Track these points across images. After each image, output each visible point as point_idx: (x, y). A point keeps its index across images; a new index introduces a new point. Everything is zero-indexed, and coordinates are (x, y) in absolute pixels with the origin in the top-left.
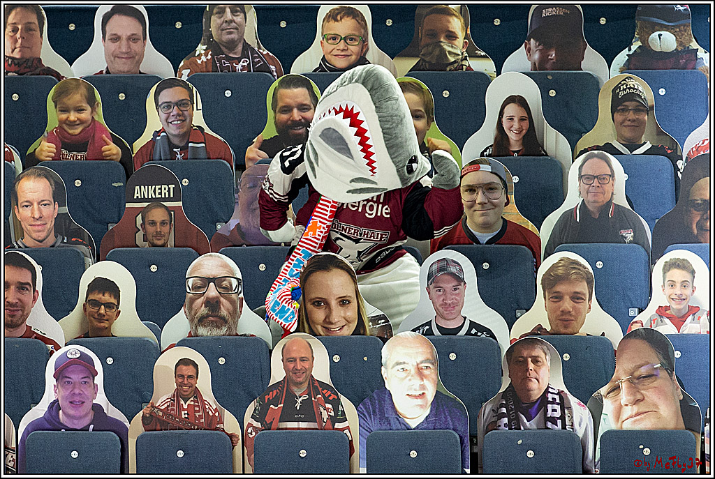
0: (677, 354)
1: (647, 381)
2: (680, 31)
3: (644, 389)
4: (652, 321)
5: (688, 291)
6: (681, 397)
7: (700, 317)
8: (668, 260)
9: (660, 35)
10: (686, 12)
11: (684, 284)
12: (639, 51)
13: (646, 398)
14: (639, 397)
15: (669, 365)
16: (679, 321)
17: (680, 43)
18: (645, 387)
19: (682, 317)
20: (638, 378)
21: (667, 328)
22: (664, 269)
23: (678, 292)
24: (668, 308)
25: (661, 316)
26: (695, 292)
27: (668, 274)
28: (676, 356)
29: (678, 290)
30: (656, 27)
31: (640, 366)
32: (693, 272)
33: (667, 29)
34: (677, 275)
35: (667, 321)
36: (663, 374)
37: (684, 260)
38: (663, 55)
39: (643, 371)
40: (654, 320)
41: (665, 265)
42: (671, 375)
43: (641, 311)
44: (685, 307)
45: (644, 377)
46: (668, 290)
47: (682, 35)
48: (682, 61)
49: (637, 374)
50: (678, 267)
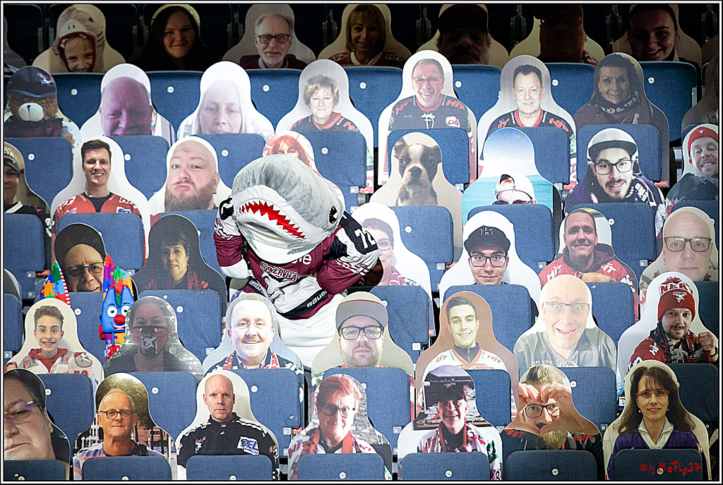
0: (48, 392)
1: (21, 417)
2: (47, 102)
3: (18, 424)
4: (25, 362)
5: (57, 336)
6: (52, 431)
7: (68, 359)
8: (39, 307)
9: (29, 107)
10: (52, 86)
11: (53, 329)
12: (10, 121)
13: (20, 432)
14: (14, 430)
15: (40, 401)
16: (49, 362)
17: (47, 114)
18: (19, 422)
19: (52, 358)
20: (14, 414)
21: (39, 369)
22: (35, 315)
23: (49, 337)
24: (38, 351)
25: (33, 358)
26: (64, 336)
27: (39, 320)
28: (47, 394)
29: (48, 335)
30: (26, 100)
31: (15, 403)
32: (62, 318)
33: (35, 100)
34: (47, 321)
35: (39, 362)
36: (36, 410)
37: (53, 307)
38: (32, 125)
39: (17, 407)
40: (27, 362)
41: (36, 312)
42: (42, 411)
43: (14, 353)
44: (54, 350)
45: (18, 413)
46: (40, 335)
47: (49, 106)
48: (49, 130)
49: (12, 410)
50: (48, 314)
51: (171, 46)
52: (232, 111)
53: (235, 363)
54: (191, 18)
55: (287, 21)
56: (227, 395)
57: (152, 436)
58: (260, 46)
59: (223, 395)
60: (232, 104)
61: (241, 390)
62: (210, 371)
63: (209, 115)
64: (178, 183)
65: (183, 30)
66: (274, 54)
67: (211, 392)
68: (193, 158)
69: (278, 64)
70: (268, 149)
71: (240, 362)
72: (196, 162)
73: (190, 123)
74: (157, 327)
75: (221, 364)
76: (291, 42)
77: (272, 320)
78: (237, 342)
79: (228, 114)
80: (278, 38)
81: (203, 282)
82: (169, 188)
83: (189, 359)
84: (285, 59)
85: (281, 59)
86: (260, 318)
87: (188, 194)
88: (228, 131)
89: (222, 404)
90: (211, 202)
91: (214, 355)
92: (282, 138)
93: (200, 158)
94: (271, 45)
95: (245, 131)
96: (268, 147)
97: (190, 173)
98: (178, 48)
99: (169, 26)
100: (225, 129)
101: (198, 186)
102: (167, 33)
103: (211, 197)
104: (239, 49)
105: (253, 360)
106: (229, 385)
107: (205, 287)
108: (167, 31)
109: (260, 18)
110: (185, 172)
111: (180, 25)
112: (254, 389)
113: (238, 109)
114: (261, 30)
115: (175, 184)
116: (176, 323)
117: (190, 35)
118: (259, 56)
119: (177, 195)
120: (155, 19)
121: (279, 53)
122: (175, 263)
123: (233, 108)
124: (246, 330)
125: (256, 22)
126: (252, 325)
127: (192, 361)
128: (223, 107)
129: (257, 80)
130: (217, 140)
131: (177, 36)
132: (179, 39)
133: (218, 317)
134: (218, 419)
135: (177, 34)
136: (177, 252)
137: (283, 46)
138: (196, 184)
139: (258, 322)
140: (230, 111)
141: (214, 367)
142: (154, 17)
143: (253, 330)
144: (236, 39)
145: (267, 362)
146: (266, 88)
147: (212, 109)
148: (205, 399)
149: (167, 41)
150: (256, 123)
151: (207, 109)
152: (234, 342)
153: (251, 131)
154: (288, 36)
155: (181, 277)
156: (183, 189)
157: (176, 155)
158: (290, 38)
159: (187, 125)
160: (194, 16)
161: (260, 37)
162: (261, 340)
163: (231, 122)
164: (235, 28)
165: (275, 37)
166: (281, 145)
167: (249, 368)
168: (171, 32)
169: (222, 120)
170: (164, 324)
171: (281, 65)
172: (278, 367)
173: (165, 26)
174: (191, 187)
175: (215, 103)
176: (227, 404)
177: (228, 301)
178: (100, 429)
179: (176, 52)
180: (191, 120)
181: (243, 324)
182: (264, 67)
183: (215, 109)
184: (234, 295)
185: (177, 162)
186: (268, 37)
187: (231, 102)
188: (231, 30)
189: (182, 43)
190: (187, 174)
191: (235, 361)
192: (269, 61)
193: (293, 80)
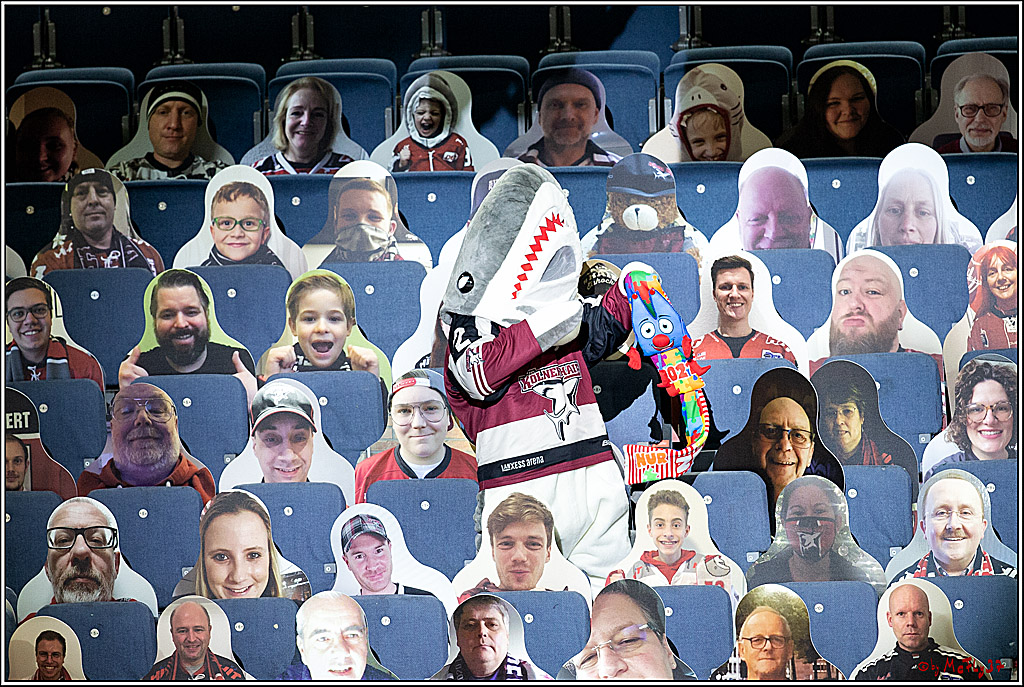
0: (668, 612)
1: (630, 647)
2: (662, 203)
3: (628, 657)
4: (636, 570)
5: (680, 532)
6: (675, 666)
7: (695, 564)
8: (655, 493)
9: (637, 210)
10: (670, 180)
11: (675, 523)
12: (611, 230)
13: (630, 668)
14: (621, 666)
15: (658, 625)
16: (669, 570)
17: (663, 220)
18: (629, 654)
19: (674, 565)
20: (620, 643)
21: (654, 579)
22: (650, 503)
23: (669, 534)
24: (655, 553)
25: (647, 564)
26: (690, 533)
27: (655, 510)
28: (667, 614)
29: (667, 531)
30: (633, 200)
31: (621, 629)
32: (686, 508)
33: (646, 201)
34: (666, 511)
35: (655, 569)
36: (651, 637)
37: (674, 492)
38: (641, 236)
39: (626, 634)
40: (638, 569)
41: (651, 500)
42: (660, 639)
44: (677, 552)
45: (626, 642)
46: (656, 531)
47: (665, 208)
48: (666, 242)
49: (618, 638)
50: (668, 501)
51: (836, 123)
52: (924, 213)
53: (931, 568)
54: (865, 82)
55: (1001, 85)
56: (920, 613)
57: (816, 673)
58: (961, 121)
59: (914, 614)
60: (923, 203)
61: (940, 605)
62: (896, 579)
63: (891, 219)
64: (848, 315)
65: (852, 100)
66: (982, 131)
67: (897, 610)
68: (868, 281)
69: (987, 146)
70: (975, 266)
71: (938, 567)
72: (872, 286)
73: (864, 231)
74: (821, 519)
75: (912, 570)
76: (1005, 115)
77: (983, 507)
78: (933, 539)
79: (918, 217)
80: (988, 109)
81: (885, 455)
82: (835, 322)
83: (866, 564)
84: (997, 139)
85: (992, 138)
86: (965, 503)
87: (863, 330)
88: (918, 241)
89: (913, 626)
90: (894, 343)
91: (901, 558)
92: (994, 250)
93: (879, 280)
94: (977, 119)
95: (942, 241)
96: (974, 263)
97: (865, 301)
98: (845, 125)
99: (834, 94)
100: (914, 238)
101: (877, 319)
102: (831, 104)
103: (896, 334)
104: (932, 126)
105: (957, 564)
106: (923, 599)
107: (887, 461)
108: (830, 101)
109: (962, 80)
110: (858, 299)
111: (848, 92)
112: (959, 605)
113: (931, 209)
114: (963, 98)
115: (842, 318)
116: (847, 513)
117: (863, 106)
118: (960, 135)
119: (847, 333)
120: (813, 85)
121: (987, 130)
122: (844, 428)
123: (927, 208)
124: (947, 521)
125: (957, 85)
126: (954, 514)
127: (871, 566)
128: (911, 208)
129: (957, 168)
130: (902, 253)
131: (845, 107)
132: (847, 113)
133: (907, 504)
134: (908, 647)
135: (845, 104)
136: (847, 412)
137: (994, 120)
138: (874, 317)
139: (964, 511)
140: (920, 212)
141: (902, 574)
142: (812, 82)
143: (956, 522)
144: (928, 111)
145: (977, 566)
146: (971, 180)
147: (895, 211)
148: (890, 620)
149: (830, 116)
150: (959, 229)
151: (888, 210)
152: (929, 538)
153: (950, 240)
154: (1001, 106)
155: (853, 447)
156: (855, 323)
157: (846, 276)
158: (1004, 109)
159: (859, 234)
160: (869, 81)
161: (961, 108)
162: (968, 535)
163: (922, 230)
164: (927, 97)
165: (983, 107)
166: (993, 260)
167: (951, 574)
168: (837, 103)
169: (910, 226)
170: (831, 515)
171: (990, 148)
172: (992, 572)
173: (828, 92)
174: (867, 321)
175: (899, 202)
176: (920, 626)
178: (743, 664)
179: (843, 130)
180: (866, 226)
181: (943, 513)
182: (967, 149)
183: (899, 210)
184: (928, 473)
185: (846, 285)
186: (973, 108)
187: (921, 200)
188: (921, 99)
189: (851, 117)
190: (861, 303)
191: (931, 566)
192: (974, 142)
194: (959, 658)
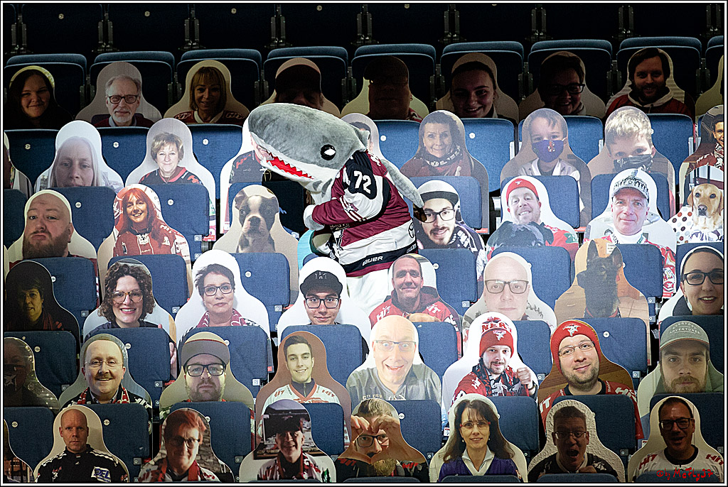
51: (28, 107)
52: (85, 166)
53: (88, 398)
54: (47, 80)
55: (136, 83)
56: (81, 428)
57: (12, 467)
58: (110, 106)
59: (77, 428)
60: (85, 160)
61: (95, 423)
62: (66, 406)
63: (64, 170)
64: (35, 233)
65: (38, 92)
66: (123, 113)
67: (66, 426)
68: (49, 210)
69: (127, 122)
70: (118, 201)
71: (93, 398)
72: (51, 214)
73: (46, 178)
74: (17, 366)
75: (76, 399)
76: (138, 103)
77: (123, 359)
78: (90, 379)
79: (81, 169)
80: (127, 98)
81: (57, 323)
82: (27, 237)
83: (47, 395)
84: (133, 118)
85: (130, 117)
86: (111, 355)
87: (45, 242)
88: (81, 184)
89: (76, 436)
90: (65, 251)
91: (69, 391)
92: (131, 191)
93: (56, 210)
94: (120, 105)
95: (97, 185)
96: (118, 199)
97: (47, 224)
98: (34, 108)
99: (26, 88)
100: (79, 182)
101: (54, 235)
102: (25, 94)
103: (66, 245)
104: (90, 109)
105: (105, 396)
106: (83, 418)
107: (59, 327)
108: (24, 93)
109: (111, 79)
110: (41, 222)
111: (36, 87)
112: (107, 422)
113: (90, 164)
114: (111, 91)
115: (32, 234)
116: (34, 362)
117: (46, 95)
118: (109, 115)
119: (35, 244)
120: (13, 82)
121: (127, 112)
122: (31, 306)
123: (87, 163)
124: (99, 368)
125: (107, 84)
126: (104, 363)
127: (49, 397)
128: (77, 162)
129: (109, 139)
130: (72, 192)
131: (33, 97)
132: (35, 100)
134: (73, 450)
135: (33, 95)
136: (32, 295)
137: (131, 106)
138: (52, 233)
139: (110, 361)
140: (83, 165)
141: (70, 402)
142: (12, 80)
143: (106, 368)
144: (88, 99)
145: (119, 397)
146: (116, 145)
147: (66, 164)
148: (61, 433)
149: (24, 102)
150: (108, 176)
151: (61, 164)
152: (87, 379)
153: (102, 184)
154: (136, 96)
155: (37, 318)
156: (39, 238)
157: (33, 207)
158: (138, 98)
159: (42, 180)
160: (50, 79)
161: (110, 97)
162: (113, 377)
163: (84, 177)
164: (88, 90)
165: (124, 97)
166: (130, 197)
167: (101, 403)
168: (29, 94)
169: (76, 175)
170: (23, 363)
171: (129, 124)
172: (129, 401)
173: (23, 87)
174: (47, 236)
175: (69, 159)
176: (81, 436)
177: (82, 341)
179: (32, 112)
180: (47, 174)
181: (96, 362)
182: (113, 124)
183: (69, 164)
184: (87, 336)
185: (34, 213)
186: (118, 98)
187: (84, 157)
188: (83, 91)
189: (37, 103)
190: (44, 224)
191: (89, 398)
192: (118, 120)
193: (141, 137)
194: (107, 457)
